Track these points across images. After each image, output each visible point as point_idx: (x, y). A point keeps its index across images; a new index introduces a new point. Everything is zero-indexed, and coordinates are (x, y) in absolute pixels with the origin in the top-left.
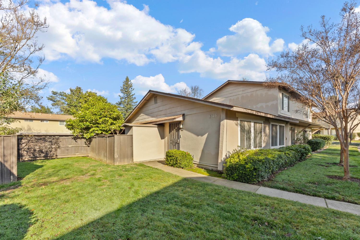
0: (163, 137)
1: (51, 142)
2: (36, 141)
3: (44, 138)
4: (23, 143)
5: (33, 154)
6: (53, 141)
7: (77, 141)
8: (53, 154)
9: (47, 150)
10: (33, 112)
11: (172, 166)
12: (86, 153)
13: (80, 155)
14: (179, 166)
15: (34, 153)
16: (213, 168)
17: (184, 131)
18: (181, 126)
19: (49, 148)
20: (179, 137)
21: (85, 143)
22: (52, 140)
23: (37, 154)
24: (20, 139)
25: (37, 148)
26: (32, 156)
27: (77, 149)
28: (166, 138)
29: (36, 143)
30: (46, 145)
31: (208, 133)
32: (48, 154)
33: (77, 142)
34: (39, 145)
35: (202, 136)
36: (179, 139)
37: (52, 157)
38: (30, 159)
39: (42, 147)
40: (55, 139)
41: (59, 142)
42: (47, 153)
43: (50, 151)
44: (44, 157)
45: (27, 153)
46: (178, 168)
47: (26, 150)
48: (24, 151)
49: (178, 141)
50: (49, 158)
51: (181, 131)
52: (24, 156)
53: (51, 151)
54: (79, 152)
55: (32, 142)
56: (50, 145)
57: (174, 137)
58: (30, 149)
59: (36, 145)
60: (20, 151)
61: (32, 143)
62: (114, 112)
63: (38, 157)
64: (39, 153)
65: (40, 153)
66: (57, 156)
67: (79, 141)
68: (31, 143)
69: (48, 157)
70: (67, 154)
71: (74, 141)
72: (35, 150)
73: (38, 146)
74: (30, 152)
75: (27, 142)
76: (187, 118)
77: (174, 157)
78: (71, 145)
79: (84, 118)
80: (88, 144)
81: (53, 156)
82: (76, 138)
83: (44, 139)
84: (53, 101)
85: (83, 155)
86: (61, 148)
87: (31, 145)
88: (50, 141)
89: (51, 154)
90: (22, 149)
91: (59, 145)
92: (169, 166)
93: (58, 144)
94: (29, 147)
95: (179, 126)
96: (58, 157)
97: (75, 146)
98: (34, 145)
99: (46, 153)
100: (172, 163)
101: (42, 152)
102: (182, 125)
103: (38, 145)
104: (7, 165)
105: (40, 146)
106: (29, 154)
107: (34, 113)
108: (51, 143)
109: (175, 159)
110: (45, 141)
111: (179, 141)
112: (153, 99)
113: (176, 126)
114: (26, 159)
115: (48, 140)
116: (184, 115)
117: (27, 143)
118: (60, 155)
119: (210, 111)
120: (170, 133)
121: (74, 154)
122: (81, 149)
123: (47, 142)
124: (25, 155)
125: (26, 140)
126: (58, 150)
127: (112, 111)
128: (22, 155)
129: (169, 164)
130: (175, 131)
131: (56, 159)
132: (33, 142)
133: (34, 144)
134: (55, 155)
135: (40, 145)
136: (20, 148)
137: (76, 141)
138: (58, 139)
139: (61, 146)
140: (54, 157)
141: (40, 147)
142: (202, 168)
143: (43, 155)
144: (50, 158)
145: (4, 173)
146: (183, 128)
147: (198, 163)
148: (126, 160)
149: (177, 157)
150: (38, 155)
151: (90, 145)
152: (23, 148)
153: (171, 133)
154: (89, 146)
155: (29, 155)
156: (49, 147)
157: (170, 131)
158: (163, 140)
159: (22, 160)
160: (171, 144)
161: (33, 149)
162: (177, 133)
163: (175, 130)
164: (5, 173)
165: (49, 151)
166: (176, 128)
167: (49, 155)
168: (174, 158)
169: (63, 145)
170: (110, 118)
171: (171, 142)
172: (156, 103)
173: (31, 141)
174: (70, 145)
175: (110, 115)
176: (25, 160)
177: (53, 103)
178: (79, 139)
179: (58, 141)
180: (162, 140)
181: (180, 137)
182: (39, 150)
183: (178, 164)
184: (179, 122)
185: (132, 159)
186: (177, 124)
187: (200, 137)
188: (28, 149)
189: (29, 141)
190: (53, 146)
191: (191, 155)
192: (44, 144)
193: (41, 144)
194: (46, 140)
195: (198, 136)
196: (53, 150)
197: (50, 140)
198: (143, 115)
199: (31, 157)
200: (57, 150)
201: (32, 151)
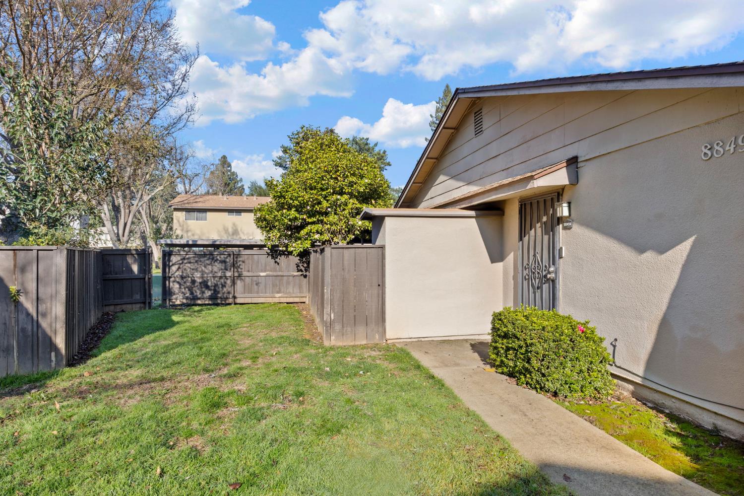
0: (497, 255)
1: (224, 262)
2: (197, 259)
3: (210, 251)
4: (173, 265)
5: (190, 290)
6: (228, 260)
7: (277, 260)
8: (229, 293)
9: (215, 282)
10: (252, 195)
11: (511, 375)
12: (299, 295)
13: (283, 300)
14: (537, 381)
15: (192, 288)
16: (721, 423)
17: (576, 228)
18: (564, 210)
19: (221, 277)
20: (554, 255)
21: (298, 266)
22: (227, 258)
23: (198, 291)
24: (167, 255)
25: (197, 275)
26: (188, 295)
27: (278, 282)
28: (510, 258)
29: (196, 264)
30: (215, 269)
31: (693, 238)
32: (219, 292)
33: (278, 264)
34: (202, 270)
35: (662, 250)
36: (554, 264)
37: (225, 301)
38: (185, 301)
39: (208, 274)
40: (232, 256)
41: (241, 263)
42: (217, 288)
43: (222, 284)
44: (211, 298)
45: (180, 288)
46: (534, 392)
47: (178, 280)
48: (174, 282)
49: (549, 273)
50: (219, 301)
51: (565, 228)
52: (174, 294)
53: (225, 286)
54: (282, 290)
55: (189, 261)
56: (222, 269)
57: (535, 255)
58: (185, 277)
59: (196, 270)
60: (167, 282)
61: (189, 265)
62: (362, 177)
63: (199, 299)
64: (202, 288)
65: (204, 289)
66: (235, 297)
67: (282, 260)
68: (187, 265)
69: (216, 298)
70: (255, 295)
71: (273, 260)
72: (193, 282)
73: (200, 272)
74: (185, 286)
75: (181, 262)
76: (587, 173)
77: (518, 339)
78: (265, 271)
79: (285, 199)
80: (303, 269)
81: (227, 298)
82: (275, 252)
83: (211, 254)
84: (284, 167)
85: (291, 300)
86: (243, 278)
87: (187, 268)
88: (223, 259)
89: (224, 293)
90: (171, 277)
91: (239, 270)
92: (502, 373)
93: (239, 267)
94: (182, 272)
95: (555, 211)
96: (238, 301)
97: (275, 274)
98: (193, 269)
99: (215, 290)
100: (511, 364)
101: (207, 287)
102: (565, 205)
103: (200, 269)
104: (44, 324)
105: (203, 272)
106: (183, 290)
107: (255, 198)
108: (224, 265)
109: (523, 351)
110: (213, 259)
111: (556, 272)
112: (471, 120)
113: (542, 212)
114: (178, 302)
115: (218, 257)
116: (573, 162)
117: (180, 264)
118: (242, 296)
119: (708, 123)
120: (521, 239)
121: (271, 295)
122: (288, 283)
123: (216, 264)
124: (177, 291)
125: (179, 258)
126: (239, 283)
127: (354, 175)
128: (172, 292)
129: (500, 366)
130: (539, 230)
131: (233, 305)
132: (190, 263)
133: (192, 267)
134: (231, 296)
135: (203, 268)
136: (167, 275)
137: (276, 262)
138: (239, 255)
139: (245, 273)
140: (230, 301)
141: (203, 274)
142: (658, 408)
143: (208, 293)
144: (221, 301)
145: (38, 344)
146: (573, 215)
147: (638, 380)
148: (361, 330)
149: (532, 344)
150: (199, 295)
151: (307, 273)
152: (172, 275)
153: (526, 239)
154: (305, 276)
155: (183, 293)
156: (219, 274)
157: (522, 234)
158: (500, 265)
159: (171, 303)
160: (525, 283)
161: (190, 279)
162: (546, 238)
163: (541, 227)
164: (40, 344)
165: (220, 286)
166: (545, 219)
167: (219, 295)
168: (521, 347)
169: (249, 271)
170: (351, 195)
171: (525, 272)
172: (478, 132)
173: (188, 259)
174: (262, 271)
175: (351, 184)
176: (176, 303)
177: (284, 172)
178: (283, 256)
179: (239, 259)
180: (494, 264)
181: (561, 257)
182: (201, 280)
183: (536, 376)
184: (557, 194)
185: (381, 329)
186: (549, 203)
187: (649, 255)
188: (182, 277)
189: (184, 259)
190: (229, 274)
191: (601, 340)
192: (210, 267)
193: (205, 267)
194: (215, 259)
195: (641, 250)
196: (229, 282)
197: (222, 256)
198: (446, 178)
199: (187, 298)
200: (236, 283)
201: (188, 284)
